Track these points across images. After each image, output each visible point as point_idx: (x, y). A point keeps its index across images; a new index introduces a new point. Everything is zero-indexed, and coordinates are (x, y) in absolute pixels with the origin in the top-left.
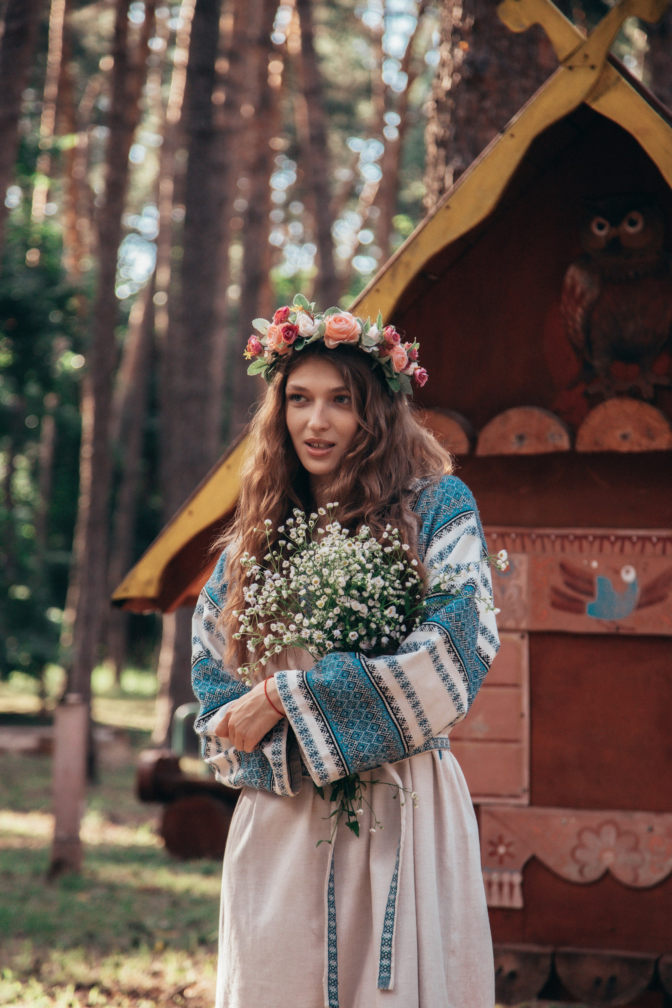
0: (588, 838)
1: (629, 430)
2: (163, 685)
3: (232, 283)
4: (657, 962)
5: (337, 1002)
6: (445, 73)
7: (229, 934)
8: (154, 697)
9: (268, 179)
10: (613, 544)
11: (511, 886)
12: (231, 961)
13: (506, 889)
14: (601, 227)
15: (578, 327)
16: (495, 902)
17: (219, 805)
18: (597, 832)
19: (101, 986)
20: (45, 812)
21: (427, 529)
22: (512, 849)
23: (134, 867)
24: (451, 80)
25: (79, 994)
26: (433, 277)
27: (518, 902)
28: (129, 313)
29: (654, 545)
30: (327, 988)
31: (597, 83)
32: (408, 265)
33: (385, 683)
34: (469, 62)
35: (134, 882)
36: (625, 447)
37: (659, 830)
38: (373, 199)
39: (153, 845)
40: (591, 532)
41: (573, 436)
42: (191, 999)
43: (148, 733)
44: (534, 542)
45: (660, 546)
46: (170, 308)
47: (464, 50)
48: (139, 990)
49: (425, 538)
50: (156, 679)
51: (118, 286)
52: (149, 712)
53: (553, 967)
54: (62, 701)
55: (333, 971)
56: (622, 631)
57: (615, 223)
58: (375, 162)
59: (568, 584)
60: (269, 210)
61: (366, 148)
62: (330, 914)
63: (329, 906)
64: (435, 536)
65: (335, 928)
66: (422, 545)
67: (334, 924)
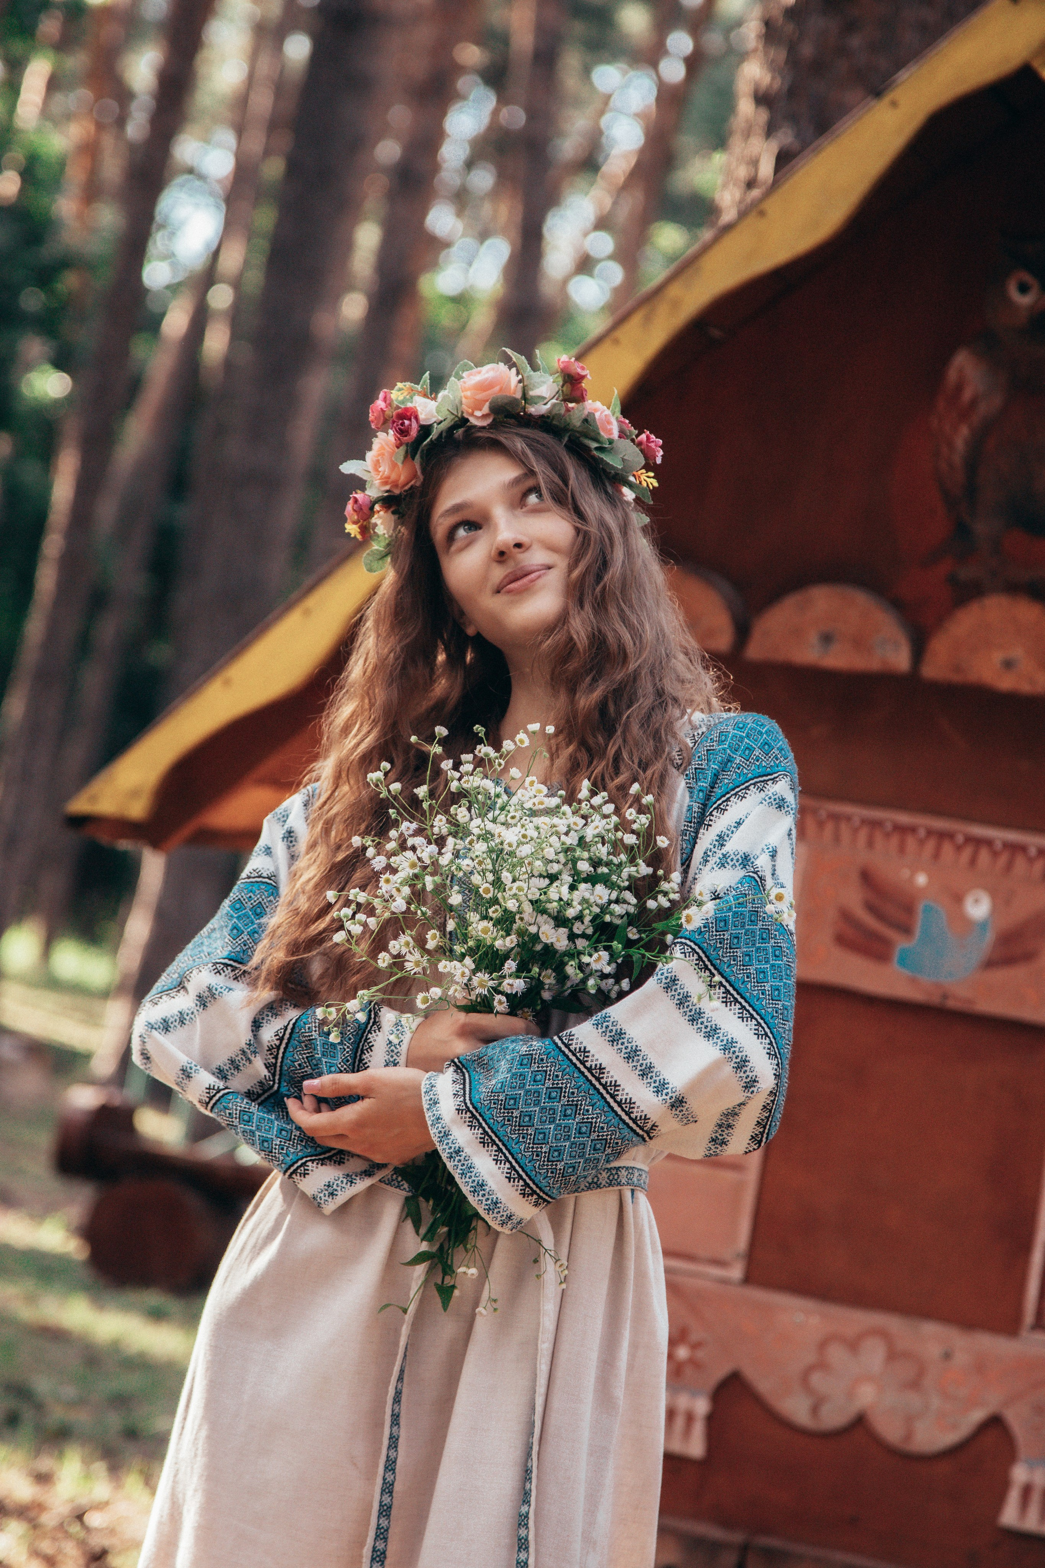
0: (837, 1354)
1: (1018, 653)
2: (125, 977)
3: (351, 288)
8: (105, 994)
9: (443, 114)
10: (959, 848)
11: (690, 1418)
13: (680, 1422)
14: (1023, 289)
16: (677, 1447)
18: (853, 1345)
21: (701, 794)
22: (700, 1354)
26: (716, 333)
27: (699, 1448)
28: (163, 315)
29: (1031, 860)
32: (676, 304)
33: (596, 1057)
36: (1006, 683)
37: (961, 1358)
38: (623, 179)
39: (67, 1254)
40: (924, 822)
41: (919, 651)
42: (97, 1530)
43: (86, 1057)
44: (821, 825)
45: (1040, 864)
46: (235, 315)
48: (7, 1500)
49: (697, 810)
50: (115, 964)
52: (93, 1020)
55: (381, 1536)
56: (951, 1004)
58: (637, 115)
59: (870, 908)
60: (435, 167)
61: (626, 86)
62: (391, 1437)
63: (393, 1423)
64: (715, 809)
65: (395, 1462)
66: (691, 822)
67: (395, 1454)
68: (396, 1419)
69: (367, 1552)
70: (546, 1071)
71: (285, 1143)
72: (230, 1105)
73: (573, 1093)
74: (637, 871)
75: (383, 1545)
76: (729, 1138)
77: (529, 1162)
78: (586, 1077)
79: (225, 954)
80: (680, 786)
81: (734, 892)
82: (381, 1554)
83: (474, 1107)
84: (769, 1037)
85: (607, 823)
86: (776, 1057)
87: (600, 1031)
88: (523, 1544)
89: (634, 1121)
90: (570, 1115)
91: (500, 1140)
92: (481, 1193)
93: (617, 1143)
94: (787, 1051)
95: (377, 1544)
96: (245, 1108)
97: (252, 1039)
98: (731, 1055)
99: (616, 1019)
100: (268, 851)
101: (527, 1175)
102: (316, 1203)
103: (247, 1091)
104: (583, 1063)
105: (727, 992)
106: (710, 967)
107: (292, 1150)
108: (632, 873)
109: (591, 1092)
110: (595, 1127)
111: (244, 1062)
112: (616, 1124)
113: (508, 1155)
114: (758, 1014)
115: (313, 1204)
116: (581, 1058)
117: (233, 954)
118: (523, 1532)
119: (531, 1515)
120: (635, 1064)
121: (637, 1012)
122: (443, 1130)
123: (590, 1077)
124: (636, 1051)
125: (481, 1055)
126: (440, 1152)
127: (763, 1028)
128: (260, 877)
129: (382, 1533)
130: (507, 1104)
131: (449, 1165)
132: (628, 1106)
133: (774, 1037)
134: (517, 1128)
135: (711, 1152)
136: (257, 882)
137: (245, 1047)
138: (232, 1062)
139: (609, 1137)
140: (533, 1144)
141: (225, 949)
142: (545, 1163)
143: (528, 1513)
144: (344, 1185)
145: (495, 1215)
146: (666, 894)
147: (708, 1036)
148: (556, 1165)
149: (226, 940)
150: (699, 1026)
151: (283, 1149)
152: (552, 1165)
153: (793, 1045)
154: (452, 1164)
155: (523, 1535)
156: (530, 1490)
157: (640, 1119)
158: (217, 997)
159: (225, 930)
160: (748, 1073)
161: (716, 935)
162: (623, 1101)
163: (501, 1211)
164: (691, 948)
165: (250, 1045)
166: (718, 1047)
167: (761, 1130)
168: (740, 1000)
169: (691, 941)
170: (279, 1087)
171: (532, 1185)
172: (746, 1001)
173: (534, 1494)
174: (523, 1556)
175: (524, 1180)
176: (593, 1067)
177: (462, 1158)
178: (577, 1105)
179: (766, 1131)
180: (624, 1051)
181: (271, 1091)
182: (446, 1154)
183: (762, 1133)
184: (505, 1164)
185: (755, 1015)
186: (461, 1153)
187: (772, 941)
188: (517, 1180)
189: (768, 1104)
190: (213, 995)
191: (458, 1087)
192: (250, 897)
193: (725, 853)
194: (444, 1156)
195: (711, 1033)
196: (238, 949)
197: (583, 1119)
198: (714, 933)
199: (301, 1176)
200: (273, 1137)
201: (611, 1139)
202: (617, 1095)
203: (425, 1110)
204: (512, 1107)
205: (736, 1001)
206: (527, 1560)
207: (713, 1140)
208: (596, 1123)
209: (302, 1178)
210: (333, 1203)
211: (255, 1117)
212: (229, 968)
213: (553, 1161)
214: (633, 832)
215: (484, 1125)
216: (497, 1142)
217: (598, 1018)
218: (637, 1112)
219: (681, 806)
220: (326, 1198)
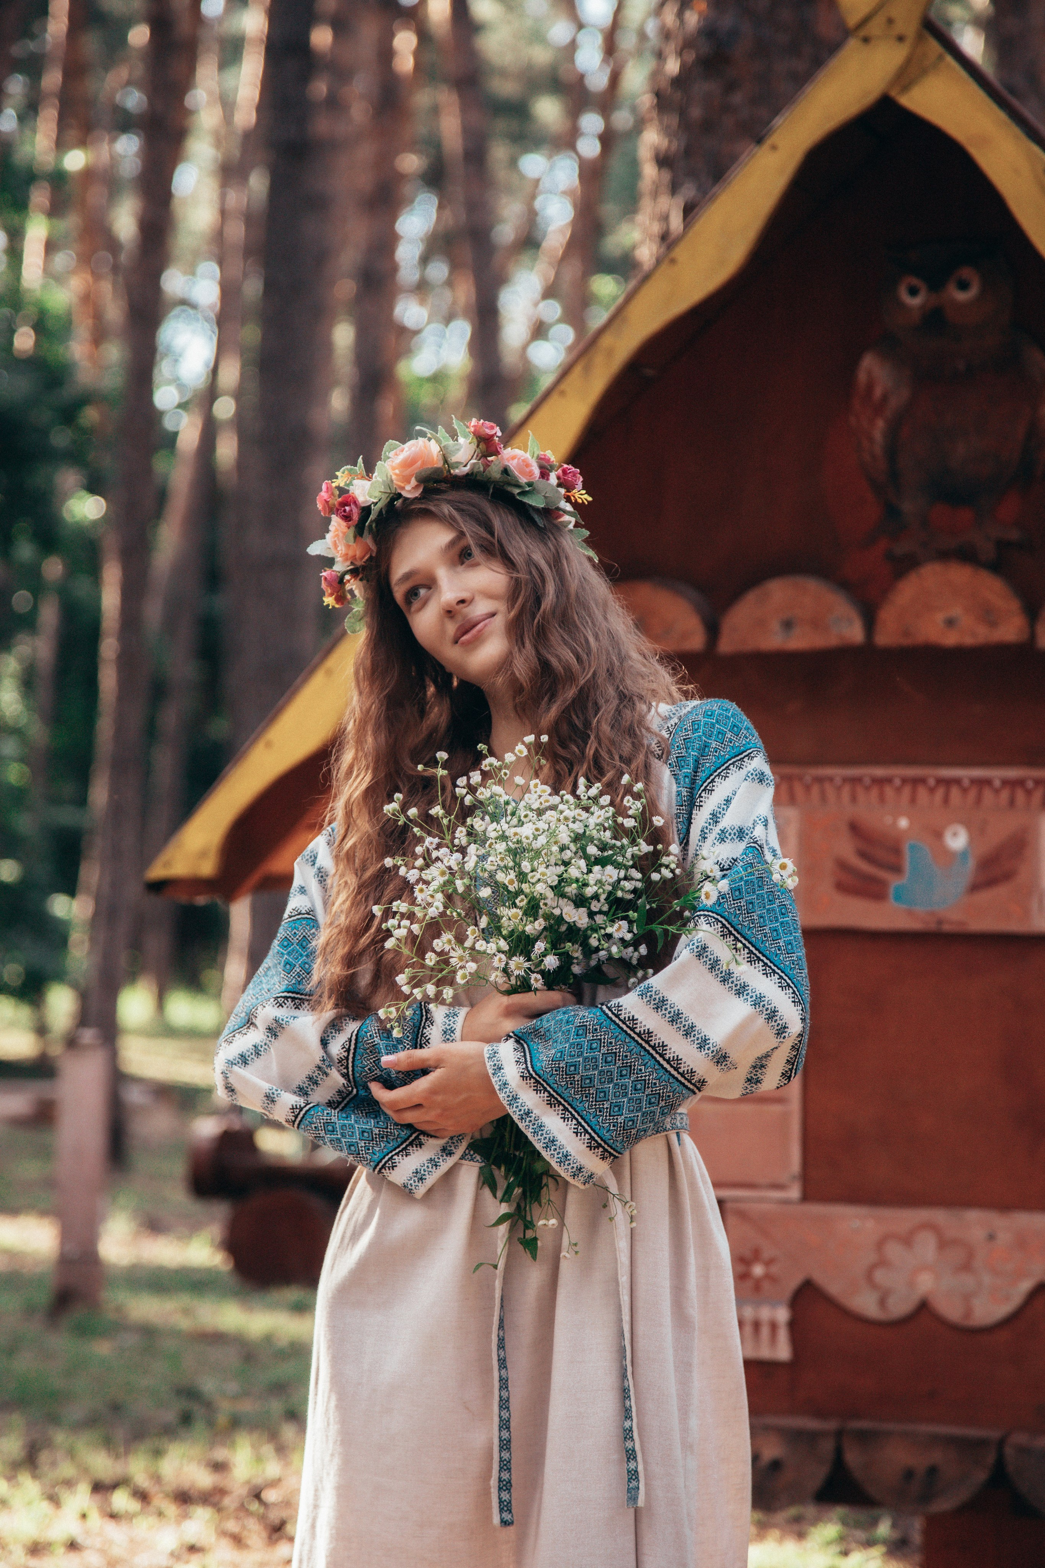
0: (894, 1251)
1: (956, 611)
3: (335, 385)
4: (1001, 1443)
5: (510, 1516)
6: (671, 49)
7: (326, 1399)
9: (394, 218)
10: (932, 790)
11: (774, 1326)
12: (327, 1441)
13: (765, 1331)
14: (913, 292)
15: (878, 450)
17: (316, 1203)
18: (907, 1241)
19: (132, 1486)
20: (43, 1213)
21: (687, 780)
22: (775, 1270)
23: (185, 1300)
24: (679, 61)
25: (98, 1497)
26: (649, 372)
27: (783, 1352)
28: (175, 433)
29: (997, 791)
30: (498, 1495)
31: (908, 62)
32: (610, 353)
33: (644, 1023)
34: (708, 32)
35: (184, 1324)
36: (951, 639)
37: (1004, 1238)
38: (561, 251)
39: (214, 1266)
40: (898, 772)
41: (870, 621)
42: (274, 1504)
43: (207, 1091)
44: (808, 788)
45: (1005, 795)
46: (239, 422)
47: (700, 14)
48: (192, 1491)
49: (686, 794)
50: (220, 1005)
51: (158, 388)
52: (207, 1058)
53: (839, 1453)
54: (72, 1042)
55: (505, 1468)
56: (946, 928)
57: (936, 284)
58: (564, 193)
59: (863, 855)
60: (394, 268)
61: (552, 168)
62: (501, 1379)
63: (500, 1367)
64: (703, 791)
65: (508, 1400)
66: (682, 806)
67: (507, 1394)
68: (503, 1363)
69: (494, 1483)
70: (600, 1040)
71: (369, 1143)
72: (314, 1120)
73: (626, 1056)
74: (639, 850)
75: (508, 1475)
76: (762, 1077)
77: (594, 1118)
78: (637, 1042)
79: (283, 988)
80: (664, 774)
81: (741, 863)
82: (507, 1483)
83: (536, 1074)
84: (792, 988)
85: (606, 812)
86: (800, 1003)
87: (645, 1000)
88: (631, 1455)
89: (682, 1075)
90: (626, 1075)
91: (565, 1101)
92: (553, 1148)
93: (669, 1096)
94: (807, 997)
95: (502, 1474)
96: (327, 1119)
97: (325, 1055)
98: (761, 1009)
99: (658, 989)
100: (303, 890)
101: (592, 1129)
102: (407, 1190)
103: (327, 1101)
104: (633, 1029)
105: (751, 952)
106: (734, 932)
107: (377, 1149)
108: (635, 852)
109: (642, 1054)
110: (649, 1083)
111: (321, 1076)
112: (667, 1079)
113: (574, 1112)
114: (779, 969)
115: (405, 1192)
116: (631, 1026)
117: (290, 987)
118: (629, 1444)
119: (635, 1429)
120: (678, 1025)
121: (674, 980)
122: (511, 1095)
123: (640, 1041)
124: (678, 1014)
125: (537, 1028)
126: (511, 1114)
127: (785, 980)
128: (300, 914)
129: (505, 1465)
130: (568, 1072)
131: (521, 1126)
132: (676, 1062)
133: (795, 986)
134: (580, 1089)
135: (748, 1091)
136: (298, 919)
137: (320, 1063)
138: (310, 1078)
139: (661, 1091)
140: (596, 1101)
141: (282, 983)
142: (608, 1118)
143: (631, 1428)
144: (430, 1169)
145: (566, 1167)
146: (667, 867)
147: (739, 993)
148: (617, 1119)
149: (282, 975)
150: (730, 985)
151: (369, 1149)
152: (613, 1119)
153: (811, 989)
154: (524, 1124)
155: (630, 1447)
156: (631, 1407)
157: (688, 1073)
158: (284, 1026)
159: (278, 966)
160: (778, 1022)
161: (734, 904)
162: (671, 1059)
163: (572, 1163)
164: (714, 918)
165: (324, 1060)
166: (749, 1003)
167: (790, 1067)
168: (762, 958)
169: (713, 912)
170: (357, 1091)
171: (597, 1138)
172: (767, 959)
173: (634, 1409)
174: (632, 1465)
175: (590, 1134)
176: (642, 1032)
177: (532, 1119)
178: (630, 1066)
179: (795, 1067)
180: (668, 1015)
181: (351, 1096)
182: (516, 1116)
183: (791, 1070)
184: (572, 1121)
185: (777, 970)
186: (531, 1115)
187: (777, 901)
188: (583, 1134)
189: (796, 1044)
190: (281, 1026)
191: (520, 1054)
192: (295, 933)
193: (723, 829)
194: (515, 1118)
195: (741, 990)
196: (293, 981)
197: (637, 1077)
198: (732, 902)
199: (389, 1169)
200: (357, 1140)
201: (663, 1093)
202: (666, 1054)
203: (491, 1076)
204: (573, 1072)
205: (759, 959)
206: (636, 1468)
207: (749, 1080)
208: (649, 1080)
209: (391, 1171)
210: (423, 1187)
211: (337, 1126)
212: (289, 1000)
213: (614, 1116)
214: (630, 817)
215: (549, 1089)
216: (563, 1102)
217: (642, 988)
218: (684, 1067)
219: (670, 792)
220: (417, 1184)
